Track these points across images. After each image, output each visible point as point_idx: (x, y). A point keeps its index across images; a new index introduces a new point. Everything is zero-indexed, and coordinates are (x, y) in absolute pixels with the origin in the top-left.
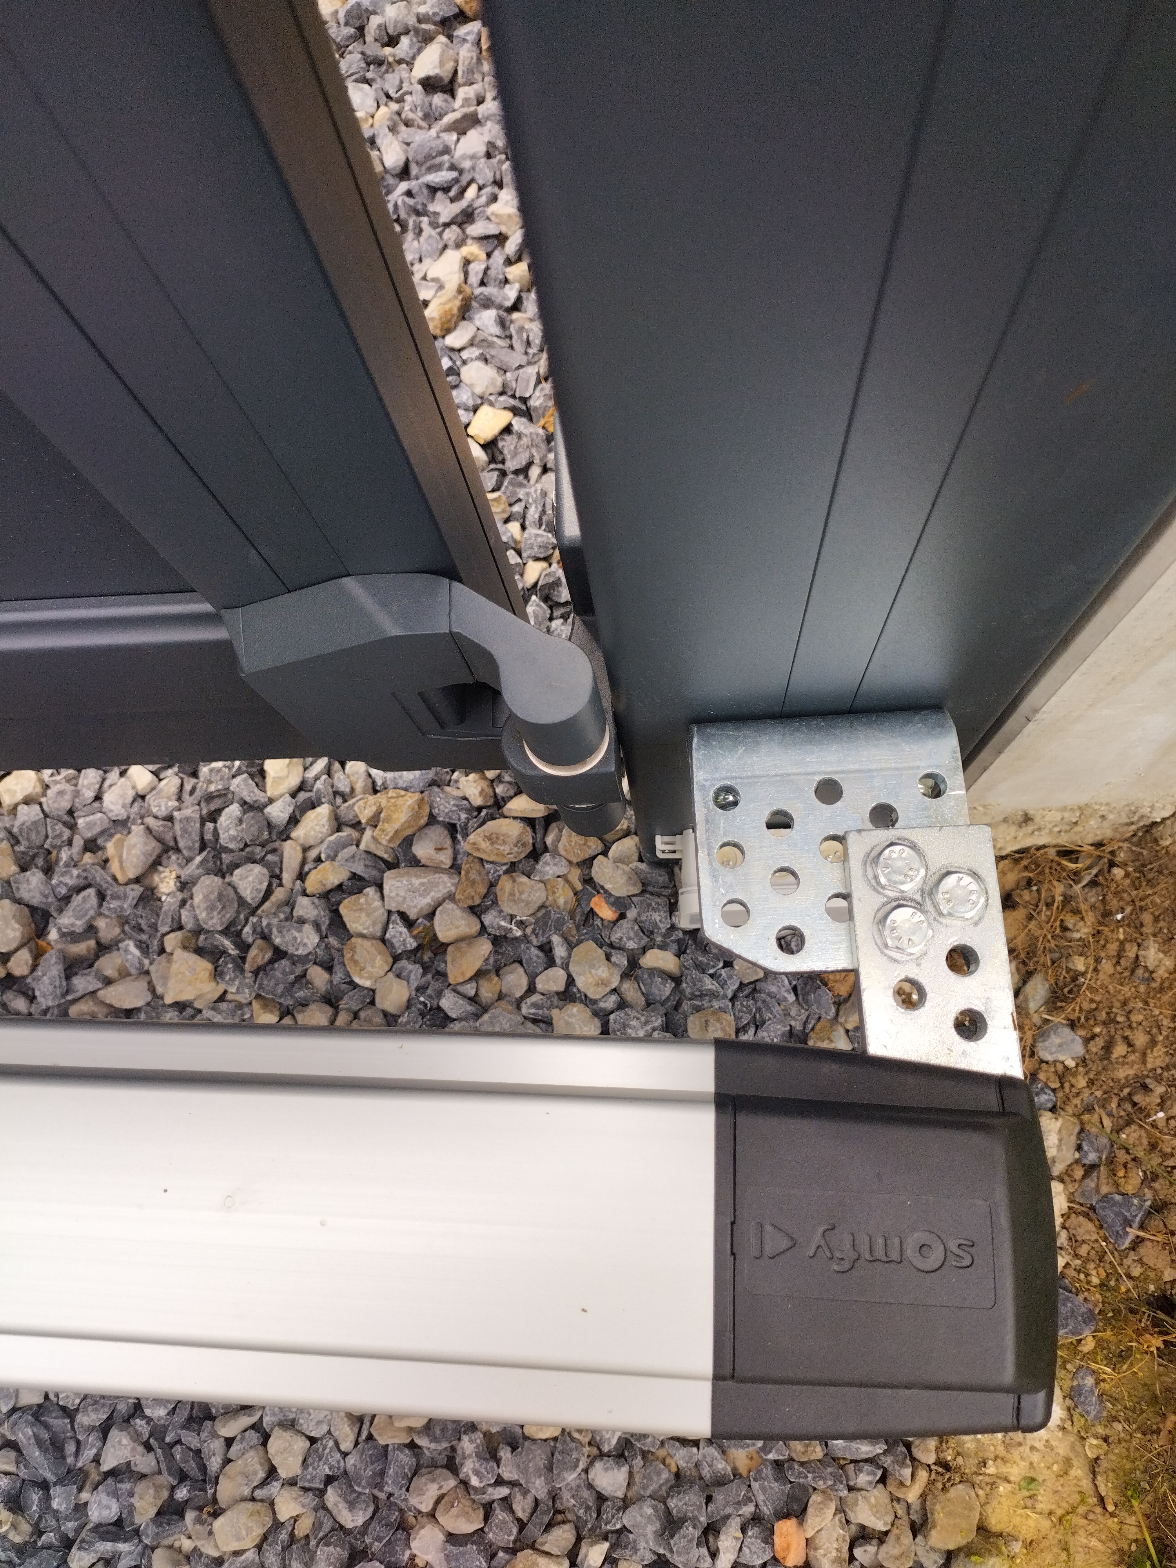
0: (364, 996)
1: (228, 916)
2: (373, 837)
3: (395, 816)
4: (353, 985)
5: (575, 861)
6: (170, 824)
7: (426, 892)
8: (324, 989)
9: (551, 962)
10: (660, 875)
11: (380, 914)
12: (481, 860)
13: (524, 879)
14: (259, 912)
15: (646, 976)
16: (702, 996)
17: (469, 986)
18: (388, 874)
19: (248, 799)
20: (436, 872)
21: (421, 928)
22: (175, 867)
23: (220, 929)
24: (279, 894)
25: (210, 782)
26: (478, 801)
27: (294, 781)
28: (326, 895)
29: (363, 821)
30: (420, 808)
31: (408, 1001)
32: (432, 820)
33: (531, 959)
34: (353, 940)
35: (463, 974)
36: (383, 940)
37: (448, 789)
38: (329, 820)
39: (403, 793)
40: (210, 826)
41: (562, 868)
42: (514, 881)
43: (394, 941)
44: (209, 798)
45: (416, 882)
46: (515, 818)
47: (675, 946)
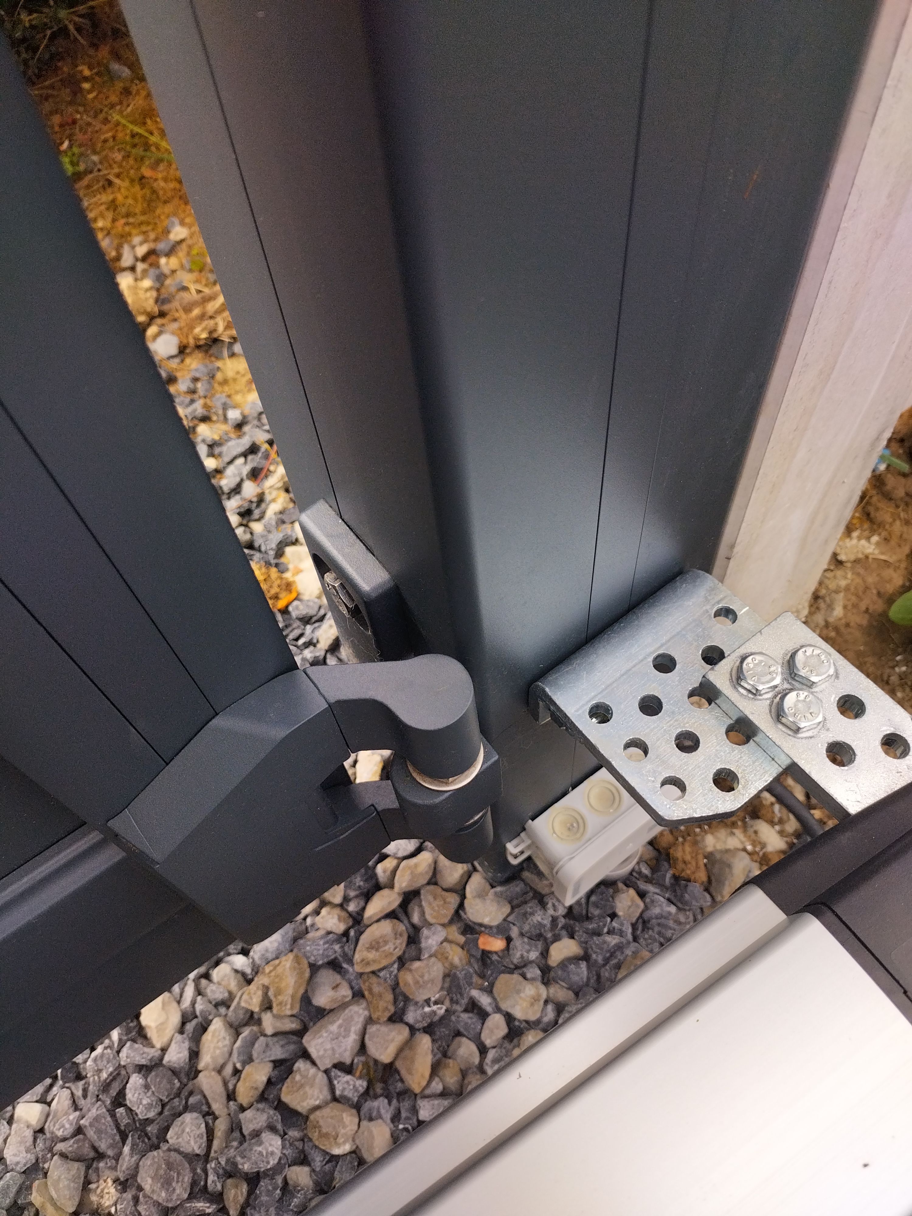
0: (351, 1163)
1: (186, 1179)
2: (275, 1016)
3: (283, 985)
4: (334, 1159)
5: (446, 920)
6: (81, 1136)
7: (348, 1031)
8: (311, 1183)
9: (483, 1015)
10: (517, 886)
11: (321, 1078)
12: (373, 972)
13: (417, 964)
14: (212, 1154)
15: (560, 972)
16: (612, 955)
17: (434, 1084)
18: (306, 1040)
19: (143, 1062)
20: (345, 1009)
21: (360, 1067)
22: (107, 1172)
23: (186, 1196)
24: (221, 1126)
25: (100, 1071)
26: (341, 928)
27: (175, 1019)
28: (262, 1097)
29: (256, 1009)
30: (299, 964)
31: (392, 1136)
32: (314, 968)
33: (466, 1024)
34: (312, 1117)
35: (423, 1076)
36: (335, 1099)
37: (310, 935)
38: (226, 1030)
39: (277, 962)
40: (121, 1110)
41: (440, 934)
42: (410, 970)
43: (346, 1093)
44: (106, 1087)
45: (334, 1028)
46: (378, 921)
47: (564, 933)
